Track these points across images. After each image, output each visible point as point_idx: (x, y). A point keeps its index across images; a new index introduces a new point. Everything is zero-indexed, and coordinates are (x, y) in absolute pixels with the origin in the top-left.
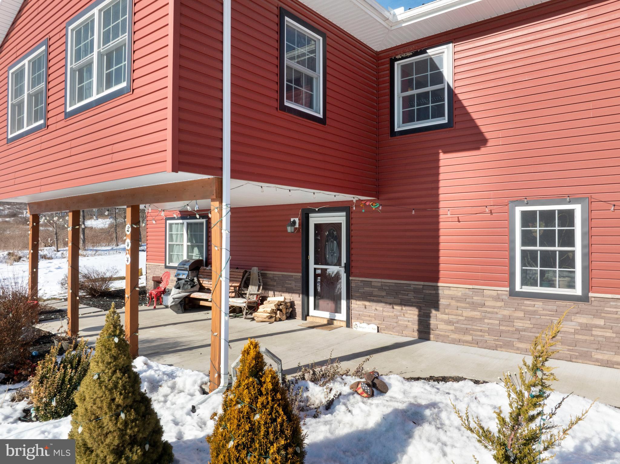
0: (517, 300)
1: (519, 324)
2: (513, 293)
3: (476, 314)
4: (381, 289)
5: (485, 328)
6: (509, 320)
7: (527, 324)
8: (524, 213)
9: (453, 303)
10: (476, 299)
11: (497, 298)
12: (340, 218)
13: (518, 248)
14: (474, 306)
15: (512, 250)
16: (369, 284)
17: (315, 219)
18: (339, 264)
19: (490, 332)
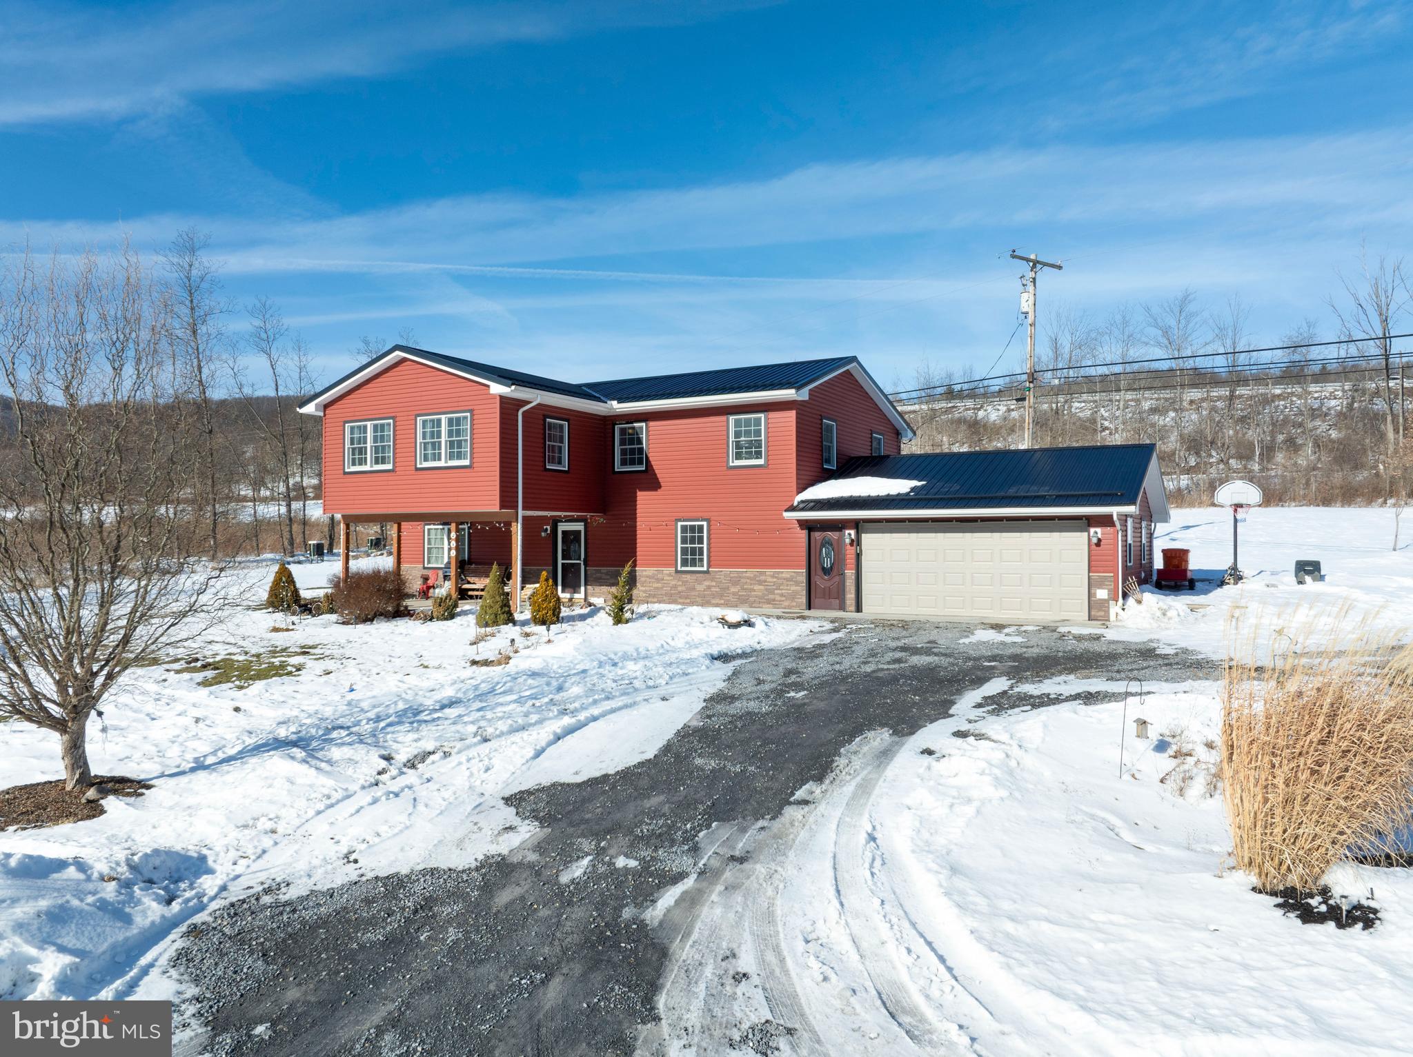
0: (679, 575)
1: (680, 589)
2: (677, 572)
3: (659, 585)
4: (607, 574)
5: (664, 592)
6: (675, 587)
7: (683, 588)
8: (682, 526)
9: (648, 580)
10: (660, 576)
11: (670, 575)
12: (579, 527)
13: (679, 545)
14: (658, 580)
15: (677, 547)
16: (599, 571)
17: (562, 527)
18: (579, 559)
19: (666, 594)
